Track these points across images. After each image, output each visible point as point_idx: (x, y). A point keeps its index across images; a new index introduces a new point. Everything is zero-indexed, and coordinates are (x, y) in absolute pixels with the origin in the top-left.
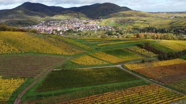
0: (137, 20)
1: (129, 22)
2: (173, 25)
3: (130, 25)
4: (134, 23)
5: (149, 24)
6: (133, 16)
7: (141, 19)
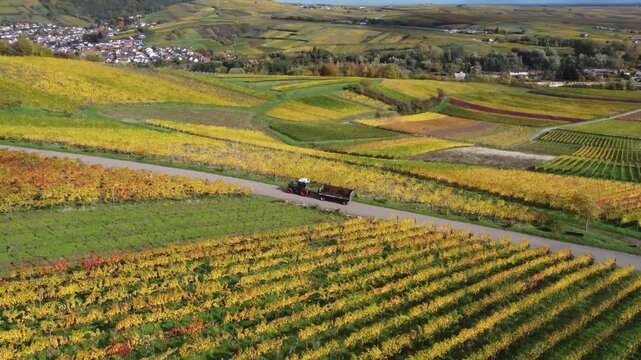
0: (269, 29)
1: (244, 35)
2: (371, 44)
3: (252, 45)
4: (264, 38)
5: (307, 41)
6: (250, 14)
7: (279, 27)
